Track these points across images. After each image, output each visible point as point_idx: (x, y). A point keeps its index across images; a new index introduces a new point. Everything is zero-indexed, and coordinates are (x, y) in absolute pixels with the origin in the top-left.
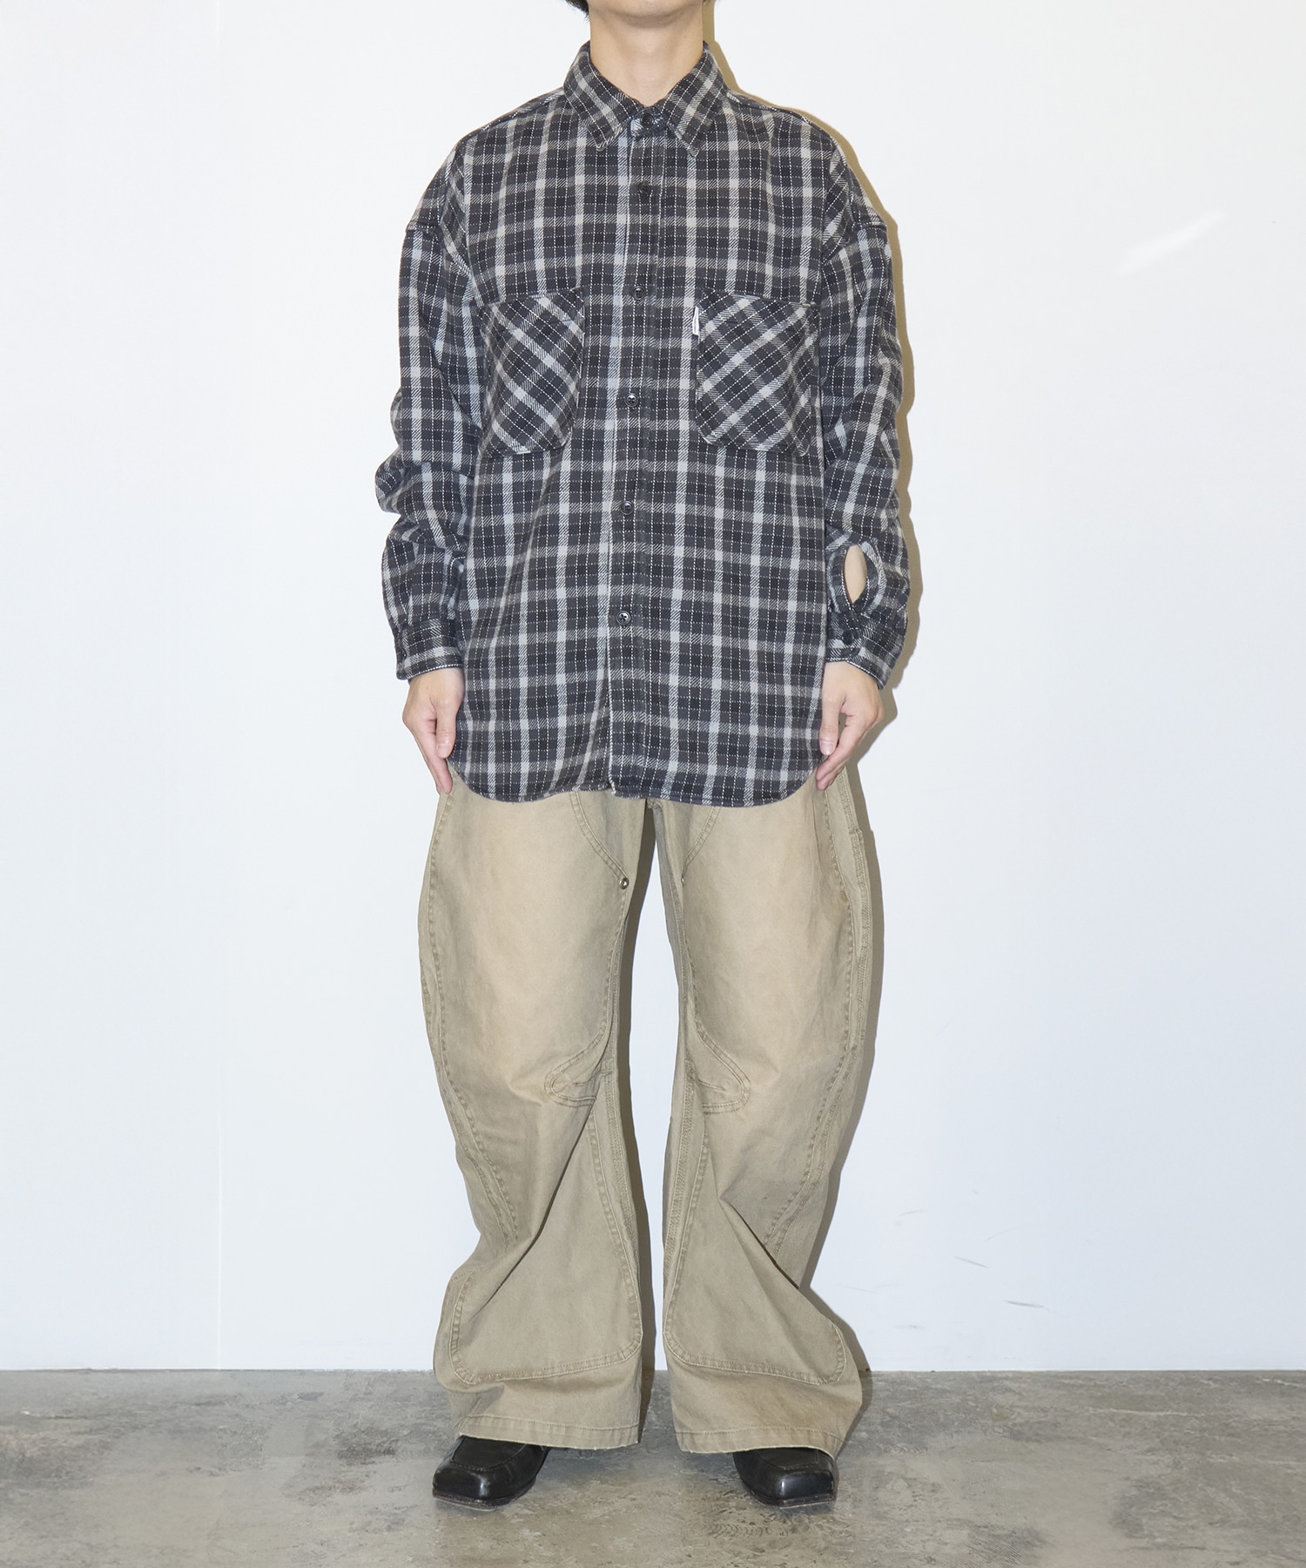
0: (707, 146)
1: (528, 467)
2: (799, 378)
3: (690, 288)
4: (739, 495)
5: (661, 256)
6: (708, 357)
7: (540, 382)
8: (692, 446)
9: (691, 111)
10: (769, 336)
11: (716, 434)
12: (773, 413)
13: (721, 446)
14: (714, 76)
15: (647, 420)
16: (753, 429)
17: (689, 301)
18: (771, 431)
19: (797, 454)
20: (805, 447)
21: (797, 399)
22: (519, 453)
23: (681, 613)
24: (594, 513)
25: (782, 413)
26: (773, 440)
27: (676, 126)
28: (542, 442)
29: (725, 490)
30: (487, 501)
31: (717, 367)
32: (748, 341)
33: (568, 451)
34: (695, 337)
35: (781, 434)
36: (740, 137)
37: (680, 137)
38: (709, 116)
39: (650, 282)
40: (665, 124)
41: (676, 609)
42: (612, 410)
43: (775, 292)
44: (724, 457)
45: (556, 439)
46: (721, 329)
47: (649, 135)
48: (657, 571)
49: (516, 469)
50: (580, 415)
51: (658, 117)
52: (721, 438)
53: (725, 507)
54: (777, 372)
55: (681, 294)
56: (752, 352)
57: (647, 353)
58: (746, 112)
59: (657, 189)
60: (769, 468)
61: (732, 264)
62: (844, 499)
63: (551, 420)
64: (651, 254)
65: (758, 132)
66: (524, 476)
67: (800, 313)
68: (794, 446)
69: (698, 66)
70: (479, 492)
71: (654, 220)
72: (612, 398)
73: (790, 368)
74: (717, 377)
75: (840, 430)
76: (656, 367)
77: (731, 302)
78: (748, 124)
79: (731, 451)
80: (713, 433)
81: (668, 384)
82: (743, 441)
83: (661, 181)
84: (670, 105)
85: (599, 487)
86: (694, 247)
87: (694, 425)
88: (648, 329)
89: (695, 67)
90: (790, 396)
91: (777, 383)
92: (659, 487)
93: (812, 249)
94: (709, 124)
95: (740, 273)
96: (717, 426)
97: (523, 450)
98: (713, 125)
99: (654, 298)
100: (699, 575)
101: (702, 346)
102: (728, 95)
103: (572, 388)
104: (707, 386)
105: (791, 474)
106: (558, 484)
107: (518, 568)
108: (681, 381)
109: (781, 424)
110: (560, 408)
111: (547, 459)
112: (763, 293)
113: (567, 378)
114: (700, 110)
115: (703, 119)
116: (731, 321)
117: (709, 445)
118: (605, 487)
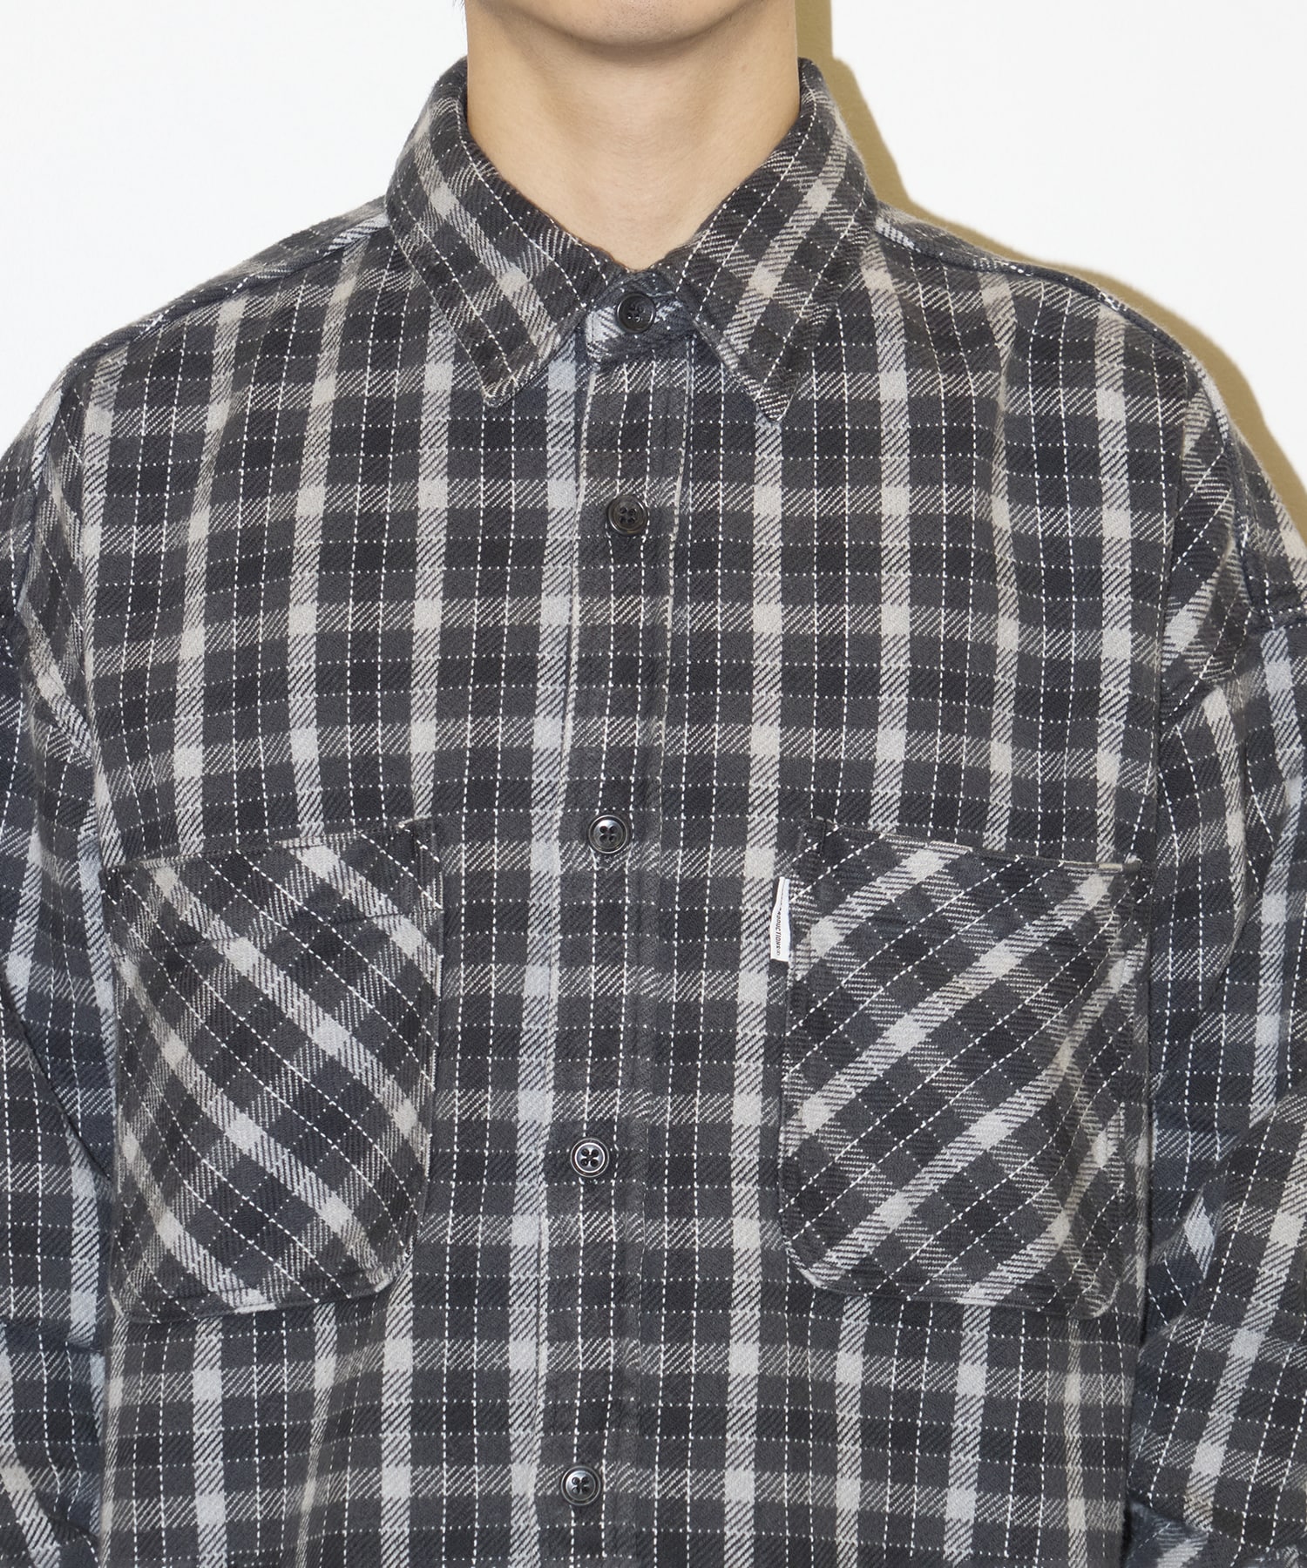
0: (813, 385)
1: (270, 1353)
2: (1091, 1082)
3: (765, 819)
4: (904, 1436)
5: (674, 721)
6: (818, 1026)
7: (305, 1100)
8: (769, 1295)
9: (764, 282)
10: (998, 962)
11: (840, 1258)
12: (1012, 1194)
13: (856, 1294)
14: (835, 171)
15: (636, 1219)
16: (952, 1242)
17: (760, 859)
18: (1005, 1247)
19: (1084, 1309)
20: (1105, 1289)
21: (1085, 1146)
22: (242, 1310)
24: (486, 1498)
25: (1039, 1194)
26: (1010, 1275)
27: (721, 327)
28: (310, 1277)
29: (863, 1422)
30: (148, 1453)
31: (843, 1056)
32: (936, 978)
33: (401, 1310)
34: (777, 968)
35: (1035, 1256)
36: (914, 358)
37: (732, 363)
38: (820, 297)
39: (643, 799)
40: (689, 321)
42: (532, 1187)
43: (1019, 828)
44: (863, 1324)
45: (352, 1270)
46: (856, 940)
47: (643, 356)
49: (232, 1358)
50: (435, 1203)
51: (668, 301)
52: (855, 1271)
53: (865, 1475)
54: (1023, 1073)
55: (736, 836)
56: (948, 1012)
57: (635, 1017)
58: (931, 279)
59: (661, 518)
60: (999, 1357)
61: (891, 746)
63: (335, 1213)
64: (647, 714)
65: (968, 342)
66: (256, 1380)
67: (1094, 890)
68: (1074, 1288)
69: (786, 145)
70: (122, 1428)
71: (655, 612)
72: (532, 1151)
73: (1065, 1057)
74: (845, 1086)
75: (1198, 1232)
76: (660, 1054)
77: (886, 859)
78: (939, 318)
79: (884, 1306)
80: (831, 1256)
81: (700, 1109)
82: (923, 1277)
83: (677, 494)
84: (704, 264)
85: (498, 1419)
86: (775, 695)
87: (774, 1235)
88: (636, 943)
89: (779, 148)
90: (1063, 1141)
91: (1024, 1104)
92: (675, 1421)
93: (1131, 696)
94: (821, 319)
95: (914, 772)
96: (844, 1232)
97: (254, 1301)
98: (833, 322)
99: (653, 850)
101: (798, 996)
102: (880, 224)
103: (405, 1117)
104: (816, 1114)
105: (1065, 1371)
106: (376, 1411)
108: (737, 1100)
109: (1036, 1226)
110: (363, 1177)
111: (325, 1327)
113: (386, 1089)
114: (793, 277)
115: (803, 306)
116: (886, 918)
117: (819, 1291)
118: (515, 1419)
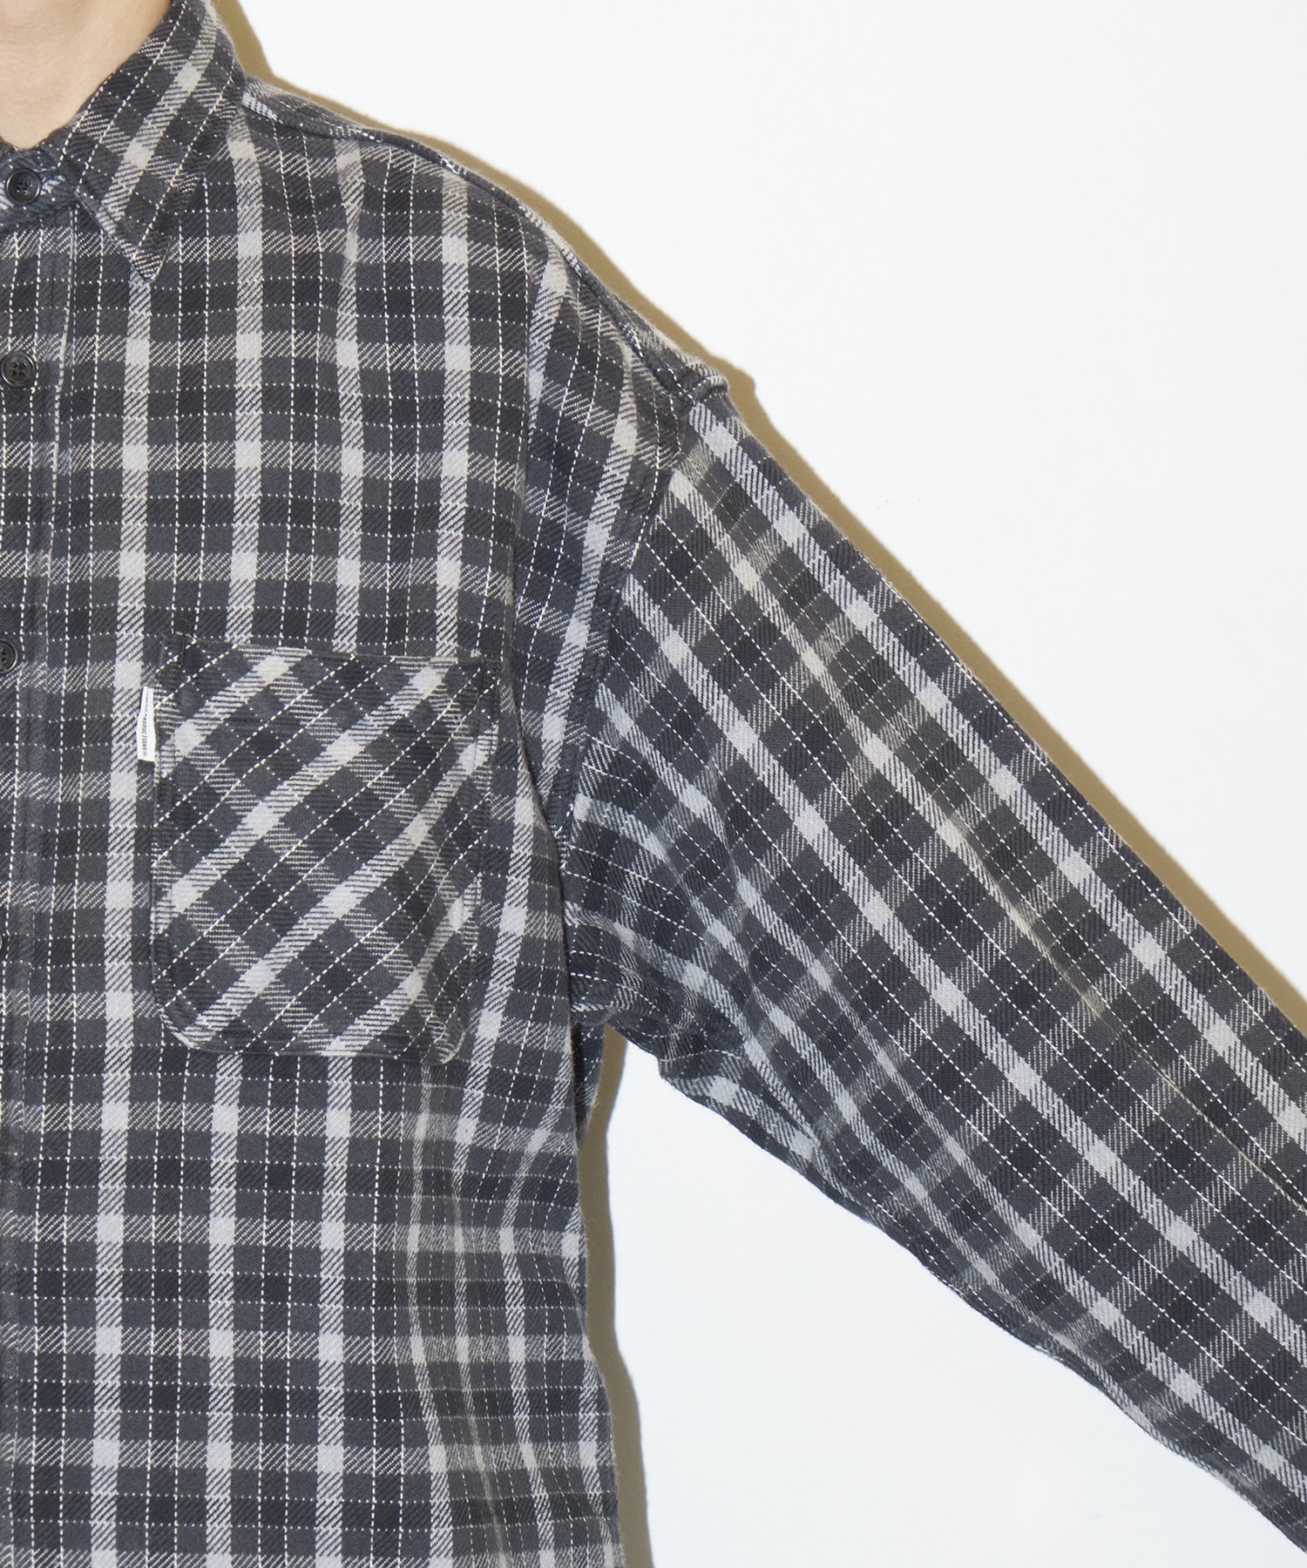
0: (180, 249)
2: (448, 855)
3: (131, 637)
5: (59, 553)
6: (185, 817)
8: (141, 1059)
9: (138, 155)
10: (344, 749)
11: (210, 1022)
12: (364, 957)
13: (227, 1052)
14: (204, 53)
15: (23, 996)
16: (313, 1002)
17: (127, 672)
18: (361, 1004)
19: (435, 1055)
20: (454, 1039)
21: (442, 911)
23: (119, 1501)
25: (391, 956)
26: (368, 1028)
27: (99, 198)
29: (238, 1167)
31: (208, 842)
32: (287, 768)
34: (145, 768)
35: (390, 1009)
36: (270, 222)
37: (110, 228)
38: (190, 167)
39: (32, 623)
40: (71, 192)
41: (103, 1492)
43: (367, 630)
44: (237, 1079)
46: (216, 740)
47: (30, 225)
48: (50, 1395)
51: (52, 175)
52: (226, 1032)
53: (239, 1214)
54: (369, 850)
55: (108, 652)
56: (298, 798)
57: (25, 817)
58: (292, 148)
59: (48, 370)
60: (361, 1102)
61: (244, 566)
64: (35, 548)
65: (321, 203)
67: (426, 682)
68: (427, 1037)
69: (159, 33)
71: (42, 456)
73: (417, 833)
74: (211, 869)
76: (46, 850)
77: (239, 666)
78: (296, 182)
79: (255, 1062)
80: (202, 1020)
81: (78, 896)
82: (287, 1035)
83: (61, 350)
84: (82, 143)
86: (141, 525)
87: (149, 1007)
88: (27, 752)
89: (153, 35)
90: (417, 907)
91: (372, 877)
92: (54, 1172)
93: (469, 510)
94: (190, 187)
95: (265, 590)
96: (213, 998)
98: (200, 190)
99: (41, 669)
100: (166, 1398)
101: (166, 791)
102: (247, 99)
104: (184, 894)
105: (419, 1111)
108: (109, 887)
109: (389, 984)
112: (331, 637)
114: (165, 150)
115: (174, 176)
116: (241, 718)
117: (194, 1052)
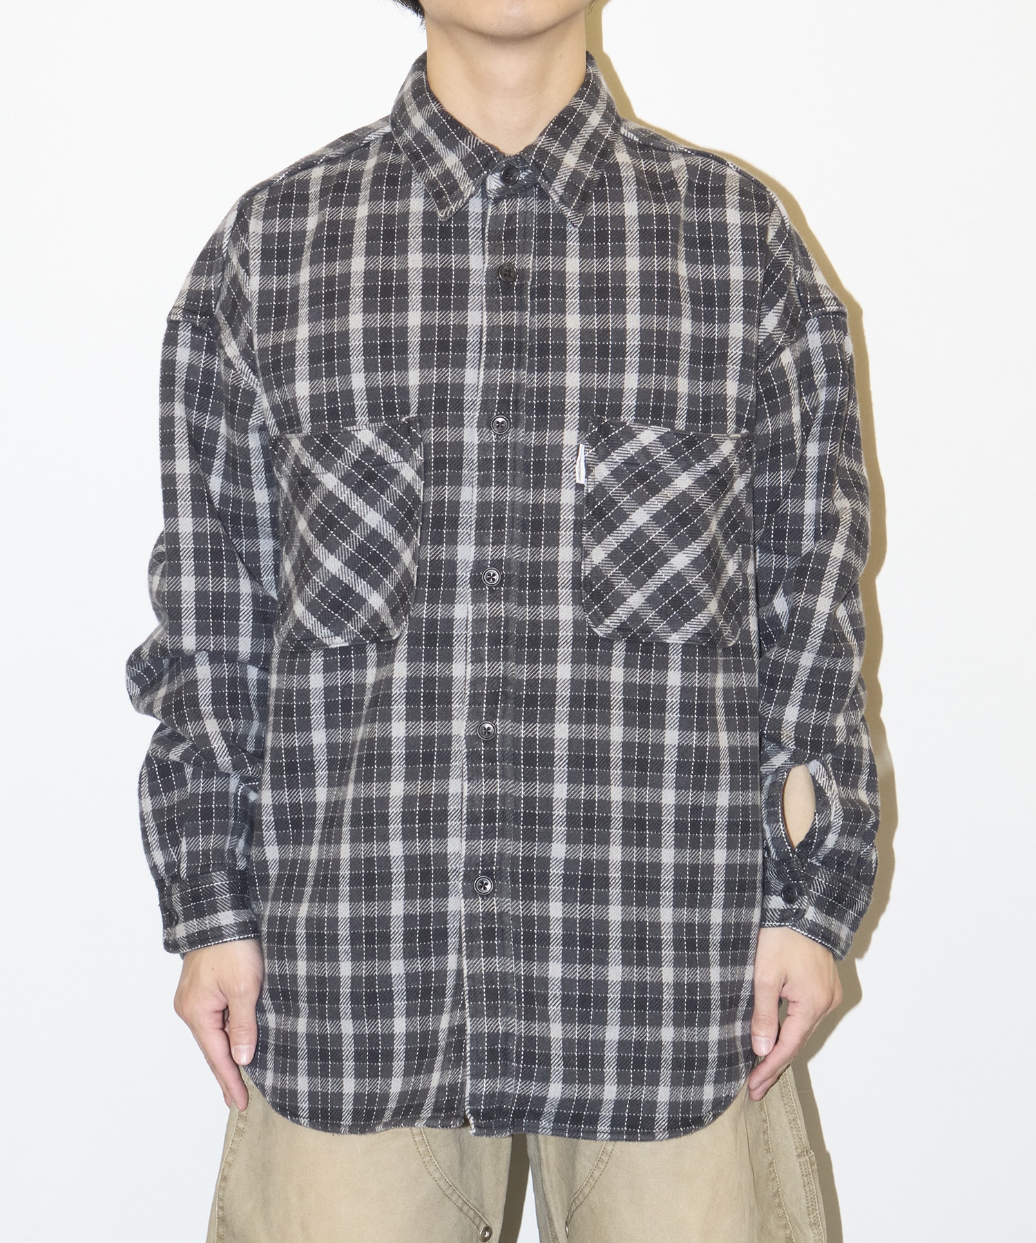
0: (594, 209)
1: (346, 665)
2: (726, 536)
3: (572, 417)
4: (644, 706)
5: (531, 371)
6: (599, 514)
7: (361, 548)
8: (577, 641)
9: (571, 160)
10: (684, 481)
11: (611, 623)
12: (691, 591)
13: (619, 639)
14: (602, 106)
15: (513, 606)
16: (663, 614)
17: (570, 436)
18: (688, 616)
19: (725, 642)
20: (734, 633)
21: (724, 566)
22: (333, 646)
23: (565, 876)
24: (440, 737)
25: (703, 590)
26: (690, 629)
27: (550, 184)
28: (365, 631)
29: (624, 700)
30: (288, 711)
31: (611, 527)
32: (654, 490)
33: (402, 648)
34: (579, 487)
35: (702, 619)
36: (641, 195)
37: (555, 199)
38: (597, 167)
39: (516, 408)
40: (536, 180)
41: (556, 871)
42: (464, 590)
43: (691, 417)
44: (623, 654)
45: (383, 628)
46: (616, 474)
47: (513, 196)
48: (529, 819)
49: (328, 668)
50: (418, 599)
51: (525, 170)
52: (619, 629)
53: (625, 725)
54: (695, 534)
55: (560, 425)
56: (660, 506)
57: (513, 511)
58: (649, 156)
59: (524, 273)
60: (687, 667)
61: (631, 381)
62: (783, 701)
63: (376, 601)
64: (518, 368)
65: (666, 187)
66: (339, 678)
67: (727, 447)
68: (720, 634)
69: (579, 95)
70: (277, 698)
71: (521, 319)
72: (464, 573)
73: (714, 526)
74: (612, 542)
75: (780, 604)
76: (524, 529)
77: (630, 435)
78: (651, 175)
79: (632, 645)
80: (607, 622)
81: (543, 554)
82: (649, 631)
83: (531, 262)
84: (542, 153)
85: (447, 699)
86: (577, 358)
87: (580, 614)
88: (513, 476)
89: (576, 96)
90: (714, 565)
91: (696, 548)
92: (531, 701)
93: (743, 354)
94: (597, 177)
95: (642, 393)
96: (612, 611)
97: (338, 642)
98: (602, 179)
99: (521, 432)
100: (589, 822)
101: (589, 500)
102: (623, 131)
103: (407, 557)
104: (598, 555)
105: (717, 673)
106: (390, 696)
107: (335, 807)
108: (560, 550)
109: (702, 605)
110: (389, 585)
111: (372, 654)
112: (675, 421)
113: (399, 543)
114: (584, 157)
115: (589, 171)
116: (630, 463)
117: (602, 638)
118: (455, 699)
